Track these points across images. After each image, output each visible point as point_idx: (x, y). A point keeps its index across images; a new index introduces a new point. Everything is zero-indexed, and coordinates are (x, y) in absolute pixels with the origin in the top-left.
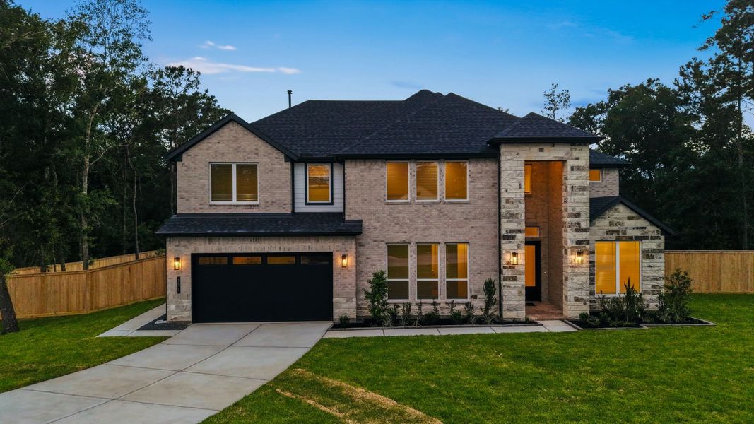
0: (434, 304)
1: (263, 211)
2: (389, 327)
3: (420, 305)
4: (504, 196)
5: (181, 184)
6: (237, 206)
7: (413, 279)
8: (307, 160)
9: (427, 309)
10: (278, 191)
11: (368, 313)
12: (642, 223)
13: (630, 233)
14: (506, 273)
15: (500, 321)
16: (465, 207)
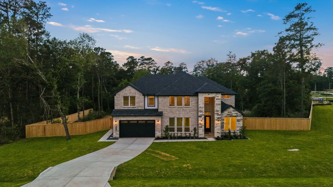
0: (181, 133)
1: (137, 109)
2: (169, 139)
3: (177, 134)
4: (199, 106)
5: (116, 102)
6: (130, 107)
7: (176, 127)
8: (148, 95)
9: (179, 135)
10: (141, 103)
11: (164, 136)
12: (236, 112)
13: (234, 115)
14: (199, 126)
15: (197, 138)
16: (189, 108)
